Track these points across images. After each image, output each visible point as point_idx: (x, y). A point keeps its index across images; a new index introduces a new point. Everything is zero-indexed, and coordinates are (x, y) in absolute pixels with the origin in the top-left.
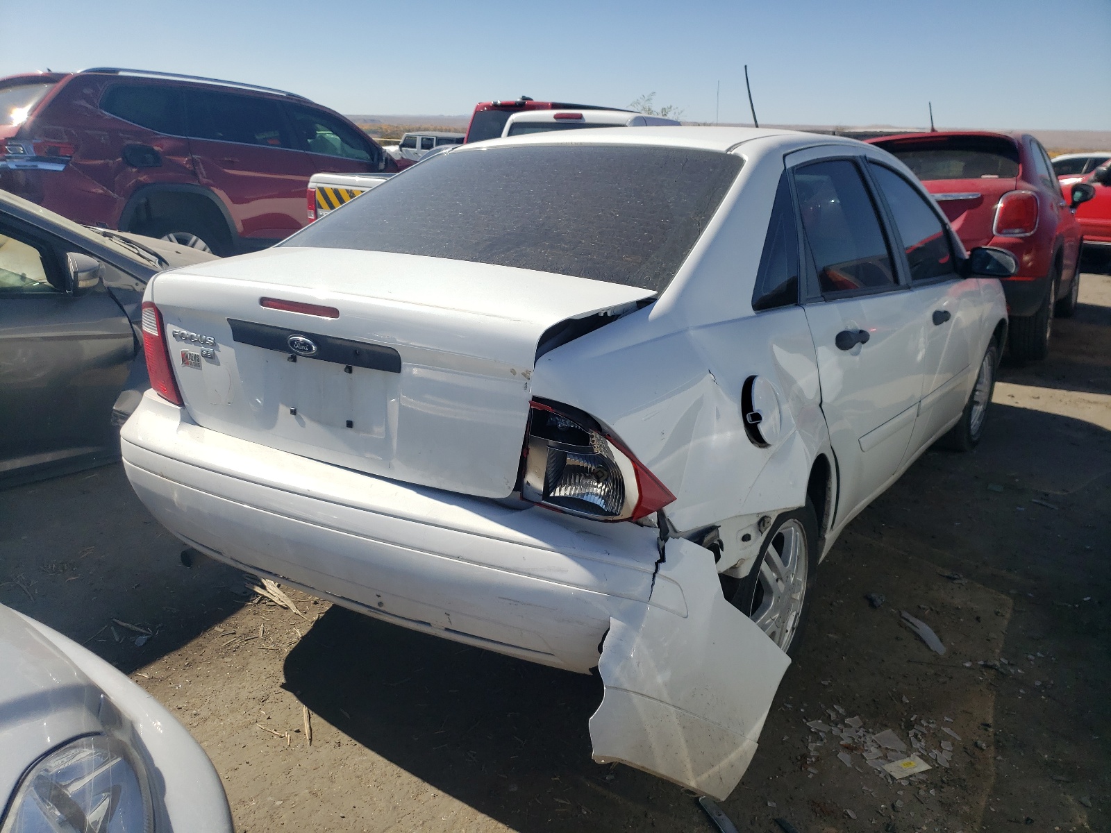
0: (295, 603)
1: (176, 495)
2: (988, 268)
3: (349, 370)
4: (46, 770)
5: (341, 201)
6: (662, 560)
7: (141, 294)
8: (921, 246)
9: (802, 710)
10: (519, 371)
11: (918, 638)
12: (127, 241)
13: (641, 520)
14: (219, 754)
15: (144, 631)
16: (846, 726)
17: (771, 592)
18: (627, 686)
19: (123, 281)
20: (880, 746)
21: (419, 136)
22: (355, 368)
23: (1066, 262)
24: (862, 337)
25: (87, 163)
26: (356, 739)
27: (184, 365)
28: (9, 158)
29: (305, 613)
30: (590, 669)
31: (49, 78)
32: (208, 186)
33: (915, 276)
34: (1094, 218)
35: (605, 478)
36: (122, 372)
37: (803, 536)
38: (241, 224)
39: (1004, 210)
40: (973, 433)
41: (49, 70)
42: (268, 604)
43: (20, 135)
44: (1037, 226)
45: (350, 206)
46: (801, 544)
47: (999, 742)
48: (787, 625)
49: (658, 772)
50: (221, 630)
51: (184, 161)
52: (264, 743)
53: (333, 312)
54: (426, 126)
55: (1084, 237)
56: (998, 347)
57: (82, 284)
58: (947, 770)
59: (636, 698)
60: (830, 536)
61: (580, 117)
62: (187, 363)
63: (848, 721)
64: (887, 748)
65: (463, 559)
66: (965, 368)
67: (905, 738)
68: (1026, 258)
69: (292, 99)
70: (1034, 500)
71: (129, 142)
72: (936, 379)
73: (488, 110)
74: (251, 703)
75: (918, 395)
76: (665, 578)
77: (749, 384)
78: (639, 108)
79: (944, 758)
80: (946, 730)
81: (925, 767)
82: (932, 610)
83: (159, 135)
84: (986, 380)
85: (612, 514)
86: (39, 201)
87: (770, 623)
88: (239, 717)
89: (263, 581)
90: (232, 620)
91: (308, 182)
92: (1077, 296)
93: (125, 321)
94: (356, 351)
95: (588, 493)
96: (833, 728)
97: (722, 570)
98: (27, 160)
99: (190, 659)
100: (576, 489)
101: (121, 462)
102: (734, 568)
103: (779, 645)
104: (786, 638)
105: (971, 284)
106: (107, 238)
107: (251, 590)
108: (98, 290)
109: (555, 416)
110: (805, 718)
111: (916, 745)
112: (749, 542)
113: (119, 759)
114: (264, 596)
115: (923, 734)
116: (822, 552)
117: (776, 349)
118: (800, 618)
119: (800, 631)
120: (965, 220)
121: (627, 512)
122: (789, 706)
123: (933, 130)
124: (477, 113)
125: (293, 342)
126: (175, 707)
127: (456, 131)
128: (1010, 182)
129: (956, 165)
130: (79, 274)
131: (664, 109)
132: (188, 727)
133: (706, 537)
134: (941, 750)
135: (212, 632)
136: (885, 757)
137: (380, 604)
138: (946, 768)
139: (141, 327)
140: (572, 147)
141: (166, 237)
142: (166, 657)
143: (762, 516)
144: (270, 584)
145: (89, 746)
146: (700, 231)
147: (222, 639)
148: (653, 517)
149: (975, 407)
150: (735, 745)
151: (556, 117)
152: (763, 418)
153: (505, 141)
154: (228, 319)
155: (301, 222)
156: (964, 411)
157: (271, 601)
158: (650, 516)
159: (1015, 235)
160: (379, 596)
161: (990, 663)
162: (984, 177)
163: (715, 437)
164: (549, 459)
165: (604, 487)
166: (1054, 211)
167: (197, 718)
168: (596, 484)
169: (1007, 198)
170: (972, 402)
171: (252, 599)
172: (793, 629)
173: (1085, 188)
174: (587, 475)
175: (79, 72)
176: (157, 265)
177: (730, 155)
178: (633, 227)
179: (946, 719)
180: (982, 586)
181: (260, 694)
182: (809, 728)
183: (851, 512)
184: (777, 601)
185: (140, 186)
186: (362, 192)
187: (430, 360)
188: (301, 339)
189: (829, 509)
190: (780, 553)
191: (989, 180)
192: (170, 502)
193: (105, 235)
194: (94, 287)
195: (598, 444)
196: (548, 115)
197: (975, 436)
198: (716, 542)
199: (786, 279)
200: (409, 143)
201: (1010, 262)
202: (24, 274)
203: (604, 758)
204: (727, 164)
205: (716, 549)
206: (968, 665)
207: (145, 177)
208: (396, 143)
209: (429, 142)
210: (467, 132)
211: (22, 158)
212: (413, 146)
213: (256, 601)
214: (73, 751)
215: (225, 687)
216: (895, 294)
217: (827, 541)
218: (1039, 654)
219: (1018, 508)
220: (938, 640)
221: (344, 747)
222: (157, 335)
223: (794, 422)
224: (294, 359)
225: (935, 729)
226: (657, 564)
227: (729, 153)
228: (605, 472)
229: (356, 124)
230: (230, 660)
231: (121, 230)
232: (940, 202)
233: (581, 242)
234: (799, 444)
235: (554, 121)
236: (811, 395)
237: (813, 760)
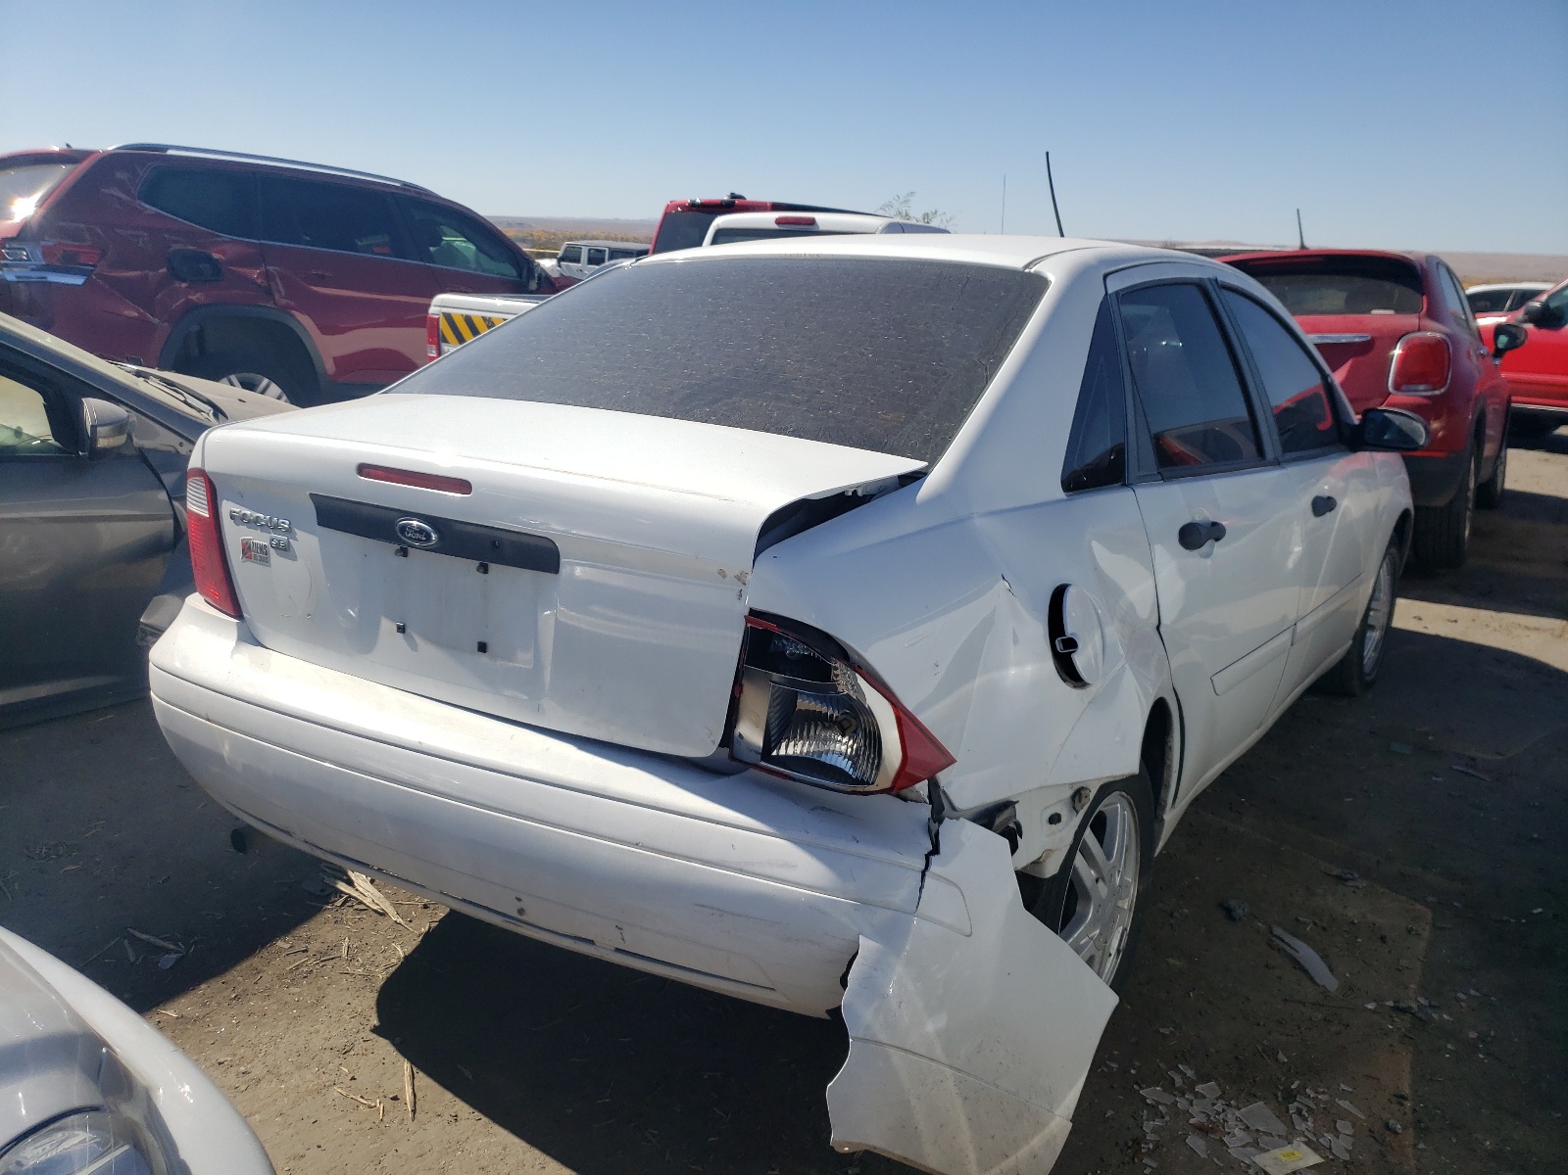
0: (396, 905)
1: (227, 747)
2: (1385, 437)
3: (484, 569)
4: (19, 1163)
5: (475, 331)
6: (936, 850)
7: (187, 459)
8: (1289, 405)
9: (1133, 1072)
10: (731, 573)
11: (1298, 966)
12: (170, 384)
13: (904, 792)
14: (278, 1134)
15: (172, 947)
16: (1197, 1095)
17: (1088, 898)
18: (882, 1037)
19: (163, 439)
20: (1248, 1127)
21: (585, 246)
22: (492, 567)
23: (1489, 432)
24: (1215, 531)
25: (116, 274)
26: (480, 1111)
27: (244, 559)
28: (6, 265)
29: (411, 921)
30: (828, 1012)
31: (68, 157)
32: (286, 309)
33: (1287, 447)
34: (1528, 372)
35: (853, 728)
36: (155, 569)
37: (1134, 815)
38: (331, 361)
39: (1404, 358)
40: (1367, 670)
41: (68, 145)
42: (356, 907)
43: (24, 234)
44: (1449, 381)
45: (487, 339)
46: (1129, 828)
47: (1419, 1121)
48: (1110, 944)
49: (926, 1164)
50: (287, 946)
51: (255, 274)
52: (343, 1117)
53: (463, 486)
54: (595, 233)
55: (1513, 398)
56: (1400, 548)
57: (102, 443)
58: (1346, 1164)
59: (896, 1057)
60: (1171, 817)
61: (812, 222)
62: (250, 558)
63: (1199, 1088)
64: (1257, 1130)
65: (644, 847)
66: (1356, 578)
67: (1283, 1115)
68: (1435, 425)
69: (410, 191)
70: (1455, 767)
71: (176, 247)
72: (1318, 594)
73: (683, 211)
74: (327, 1056)
75: (1292, 617)
76: (940, 877)
77: (1058, 596)
78: (892, 212)
79: (1341, 1146)
80: (1344, 1104)
81: (1315, 1159)
82: (1315, 924)
83: (220, 236)
84: (1384, 595)
85: (862, 782)
86: (46, 327)
87: (1087, 943)
88: (309, 1077)
89: (350, 873)
90: (302, 931)
91: (429, 306)
92: (1503, 480)
93: (163, 496)
94: (494, 542)
95: (827, 752)
96: (1177, 1099)
97: (1021, 865)
98: (33, 270)
99: (239, 990)
100: (810, 745)
101: (150, 698)
102: (1037, 863)
103: (1100, 974)
104: (1108, 965)
105: (1364, 459)
106: (141, 379)
107: (334, 887)
108: (127, 452)
109: (780, 637)
110: (1137, 1083)
111: (1301, 1126)
112: (1059, 825)
113: (126, 1147)
114: (350, 896)
115: (1310, 1110)
116: (1159, 838)
117: (1096, 546)
118: (1129, 935)
119: (1128, 953)
120: (1349, 371)
121: (885, 779)
122: (1115, 1065)
123: (1303, 247)
124: (667, 216)
125: (403, 528)
126: (214, 1061)
127: (636, 240)
128: (1411, 320)
129: (1333, 295)
130: (99, 429)
131: (926, 215)
132: (231, 1094)
133: (999, 818)
134: (1336, 1133)
135: (273, 949)
136: (1256, 1144)
137: (521, 911)
138: (1346, 1161)
139: (184, 506)
140: (806, 260)
141: (225, 380)
142: (203, 986)
143: (1076, 787)
144: (360, 880)
145: (83, 1127)
146: (987, 380)
147: (288, 958)
148: (922, 788)
149: (1369, 634)
150: (1039, 1125)
151: (779, 222)
152: (1080, 645)
153: (707, 251)
154: (311, 494)
155: (417, 362)
156: (1354, 639)
157: (361, 903)
158: (918, 786)
159: (1421, 393)
160: (519, 900)
161: (1402, 1005)
162: (1374, 312)
163: (1013, 671)
164: (773, 700)
165: (851, 742)
166: (1472, 362)
167: (247, 1077)
168: (839, 738)
169: (1408, 342)
170: (1366, 625)
171: (333, 899)
172: (1118, 951)
173: (1514, 330)
174: (827, 724)
175: (110, 148)
176: (212, 418)
177: (1029, 273)
178: (893, 372)
179: (1343, 1086)
180: (1386, 890)
181: (340, 1043)
182: (1144, 1099)
183: (1200, 782)
184: (1096, 911)
185: (191, 307)
186: (505, 320)
187: (600, 555)
188: (415, 523)
189: (1170, 776)
190: (1101, 841)
191: (1382, 317)
192: (218, 758)
193: (138, 374)
194: (119, 447)
195: (845, 680)
196: (768, 219)
197: (1369, 674)
198: (1012, 825)
199: (1109, 446)
200: (571, 256)
201: (1418, 429)
202: (19, 427)
203: (849, 1144)
204: (1024, 287)
205: (1012, 834)
206: (1371, 1006)
207: (199, 295)
208: (552, 256)
209: (598, 255)
210: (653, 241)
211: (23, 266)
212: (578, 261)
213: (339, 903)
214: (59, 1135)
215: (290, 1032)
216: (1262, 471)
217: (1166, 825)
218: (1473, 992)
219: (1434, 779)
220: (1327, 970)
221: (463, 1122)
222: (206, 515)
223: (1122, 651)
224: (404, 553)
225: (1326, 1103)
226: (927, 857)
227: (1027, 270)
228: (853, 721)
229: (500, 228)
230: (298, 990)
231: (162, 368)
232: (1318, 346)
233: (818, 392)
234: (1130, 680)
235: (776, 227)
236: (1145, 612)
237: (1151, 1147)
